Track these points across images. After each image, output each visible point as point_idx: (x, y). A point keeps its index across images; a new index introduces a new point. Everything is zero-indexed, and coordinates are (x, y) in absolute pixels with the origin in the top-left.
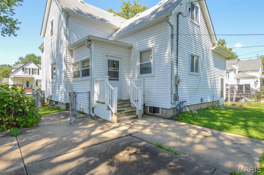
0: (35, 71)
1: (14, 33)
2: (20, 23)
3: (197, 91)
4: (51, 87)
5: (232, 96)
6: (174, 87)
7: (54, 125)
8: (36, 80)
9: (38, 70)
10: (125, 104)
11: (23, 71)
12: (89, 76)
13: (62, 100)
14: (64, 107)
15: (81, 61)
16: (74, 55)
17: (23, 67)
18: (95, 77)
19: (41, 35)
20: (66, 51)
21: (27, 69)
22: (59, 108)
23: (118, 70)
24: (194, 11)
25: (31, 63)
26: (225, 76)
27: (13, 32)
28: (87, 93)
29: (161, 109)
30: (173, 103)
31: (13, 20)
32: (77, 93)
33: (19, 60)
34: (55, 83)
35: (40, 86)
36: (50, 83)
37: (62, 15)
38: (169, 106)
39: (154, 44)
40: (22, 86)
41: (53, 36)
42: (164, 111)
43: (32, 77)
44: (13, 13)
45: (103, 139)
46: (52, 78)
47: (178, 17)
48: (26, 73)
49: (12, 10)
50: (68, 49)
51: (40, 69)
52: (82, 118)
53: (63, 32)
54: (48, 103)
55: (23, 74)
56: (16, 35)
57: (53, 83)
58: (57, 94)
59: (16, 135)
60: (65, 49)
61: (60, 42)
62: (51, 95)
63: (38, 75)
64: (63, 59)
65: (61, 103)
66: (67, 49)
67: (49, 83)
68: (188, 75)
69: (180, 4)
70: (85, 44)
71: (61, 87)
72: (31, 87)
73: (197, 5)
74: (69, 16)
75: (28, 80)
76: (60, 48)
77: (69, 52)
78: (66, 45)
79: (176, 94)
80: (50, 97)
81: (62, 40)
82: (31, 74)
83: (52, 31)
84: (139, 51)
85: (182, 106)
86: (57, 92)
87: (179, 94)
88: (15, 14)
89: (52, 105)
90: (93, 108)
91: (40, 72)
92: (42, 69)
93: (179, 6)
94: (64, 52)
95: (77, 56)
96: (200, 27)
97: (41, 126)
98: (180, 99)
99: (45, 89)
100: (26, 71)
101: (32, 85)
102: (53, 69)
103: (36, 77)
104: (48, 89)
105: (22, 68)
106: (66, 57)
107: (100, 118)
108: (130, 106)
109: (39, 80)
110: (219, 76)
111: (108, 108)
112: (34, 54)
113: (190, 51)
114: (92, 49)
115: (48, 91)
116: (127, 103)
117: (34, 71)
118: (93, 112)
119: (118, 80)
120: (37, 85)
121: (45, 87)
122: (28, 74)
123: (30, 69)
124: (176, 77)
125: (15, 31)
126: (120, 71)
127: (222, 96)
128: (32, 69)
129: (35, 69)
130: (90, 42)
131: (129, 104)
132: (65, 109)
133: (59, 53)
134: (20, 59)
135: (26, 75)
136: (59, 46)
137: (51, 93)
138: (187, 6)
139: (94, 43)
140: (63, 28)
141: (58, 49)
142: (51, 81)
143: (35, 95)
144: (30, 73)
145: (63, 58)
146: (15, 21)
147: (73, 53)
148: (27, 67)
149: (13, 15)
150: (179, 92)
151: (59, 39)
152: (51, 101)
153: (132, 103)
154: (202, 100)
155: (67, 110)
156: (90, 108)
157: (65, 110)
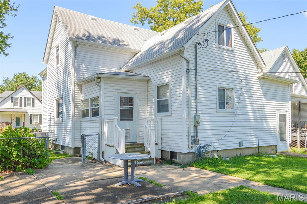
0: (29, 102)
1: (5, 52)
2: (12, 38)
3: (228, 133)
4: (56, 126)
5: (303, 139)
6: (193, 128)
7: (63, 168)
8: (30, 115)
9: (33, 99)
10: (137, 147)
11: (12, 101)
12: (99, 116)
13: (70, 144)
14: (71, 152)
15: (90, 98)
16: (83, 91)
17: (12, 96)
18: (105, 117)
19: (44, 62)
20: (75, 86)
21: (17, 99)
22: (65, 153)
23: (132, 108)
24: (223, 34)
25: (23, 89)
26: (288, 111)
27: (3, 51)
28: (97, 135)
29: (179, 154)
30: (190, 147)
31: (4, 35)
32: (86, 136)
33: (3, 83)
34: (62, 123)
35: (35, 124)
36: (55, 123)
37: (70, 44)
38: (185, 150)
39: (170, 78)
40: (11, 125)
41: (59, 65)
42: (182, 156)
43: (25, 111)
44: (3, 24)
45: (106, 177)
46: (58, 117)
47: (196, 47)
48: (16, 104)
49: (2, 21)
50: (77, 84)
51: (35, 99)
52: (91, 163)
53: (71, 63)
54: (52, 149)
55: (12, 107)
56: (7, 55)
57: (59, 123)
58: (64, 136)
59: (32, 173)
60: (73, 83)
61: (67, 72)
62: (56, 138)
63: (32, 107)
64: (71, 96)
65: (68, 148)
66: (75, 84)
67: (53, 123)
68: (215, 113)
69: (197, 34)
70: (94, 80)
71: (68, 128)
72: (23, 125)
73: (228, 25)
74: (77, 45)
75: (18, 115)
76: (68, 81)
77: (77, 87)
78: (75, 79)
79: (196, 137)
80: (55, 140)
81: (70, 70)
82: (23, 107)
83: (57, 57)
84: (156, 85)
85: (203, 151)
86: (64, 134)
87: (199, 137)
88: (5, 25)
89: (57, 151)
90: (103, 153)
91: (35, 103)
92: (42, 103)
93: (196, 36)
94: (72, 87)
95: (87, 92)
96: (235, 51)
97: (51, 168)
98: (200, 142)
99: (49, 130)
100: (16, 102)
101: (24, 123)
102: (59, 105)
103: (30, 110)
104: (53, 128)
105: (10, 98)
106: (75, 92)
107: (110, 163)
108: (144, 150)
109: (35, 115)
110: (276, 110)
111: (117, 152)
112: (26, 74)
113: (217, 84)
114: (101, 86)
115: (52, 132)
116: (139, 147)
117: (27, 101)
118: (103, 157)
119: (132, 120)
120: (31, 123)
121: (49, 128)
122: (18, 107)
123: (21, 98)
124: (195, 117)
125: (6, 49)
126: (134, 109)
127: (282, 139)
128: (25, 98)
129: (29, 99)
130: (99, 80)
131: (142, 148)
132: (73, 154)
133: (66, 87)
134: (5, 81)
135: (16, 107)
136: (66, 79)
137: (56, 136)
138: (204, 36)
139: (104, 80)
140: (71, 59)
141: (65, 82)
142: (56, 121)
143: (46, 138)
144: (21, 105)
145: (71, 94)
146: (6, 36)
147: (83, 88)
148: (17, 96)
149: (3, 27)
150: (198, 134)
151: (66, 71)
152: (56, 145)
153: (145, 147)
154: (240, 144)
155: (75, 156)
156: (99, 152)
157: (72, 156)
